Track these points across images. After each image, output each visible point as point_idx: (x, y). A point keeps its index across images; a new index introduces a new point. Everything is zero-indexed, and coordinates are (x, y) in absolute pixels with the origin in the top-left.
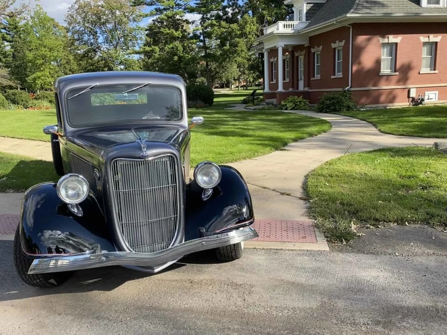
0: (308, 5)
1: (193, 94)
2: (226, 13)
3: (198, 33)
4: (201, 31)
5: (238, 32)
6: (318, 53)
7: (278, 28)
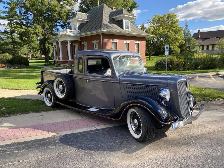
0: (79, 24)
1: (17, 61)
2: (22, 22)
3: (7, 30)
4: (9, 30)
5: (33, 32)
6: (85, 44)
7: (67, 32)
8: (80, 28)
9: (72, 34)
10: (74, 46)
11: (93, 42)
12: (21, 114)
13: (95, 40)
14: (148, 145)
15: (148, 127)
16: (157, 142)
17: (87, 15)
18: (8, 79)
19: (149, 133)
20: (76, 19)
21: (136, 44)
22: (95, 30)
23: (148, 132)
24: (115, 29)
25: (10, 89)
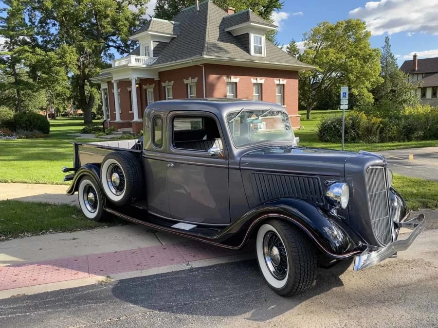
0: (155, 43)
1: (26, 124)
2: (35, 40)
3: (4, 58)
4: (9, 56)
5: (57, 61)
6: (169, 87)
7: (130, 61)
8: (157, 51)
9: (140, 65)
10: (146, 90)
11: (186, 82)
12: (33, 235)
13: (190, 78)
14: (303, 304)
15: (302, 264)
16: (321, 297)
17: (172, 23)
18: (5, 160)
19: (304, 276)
20: (149, 33)
21: (278, 85)
22: (190, 56)
23: (300, 275)
24: (233, 53)
25: (9, 183)
